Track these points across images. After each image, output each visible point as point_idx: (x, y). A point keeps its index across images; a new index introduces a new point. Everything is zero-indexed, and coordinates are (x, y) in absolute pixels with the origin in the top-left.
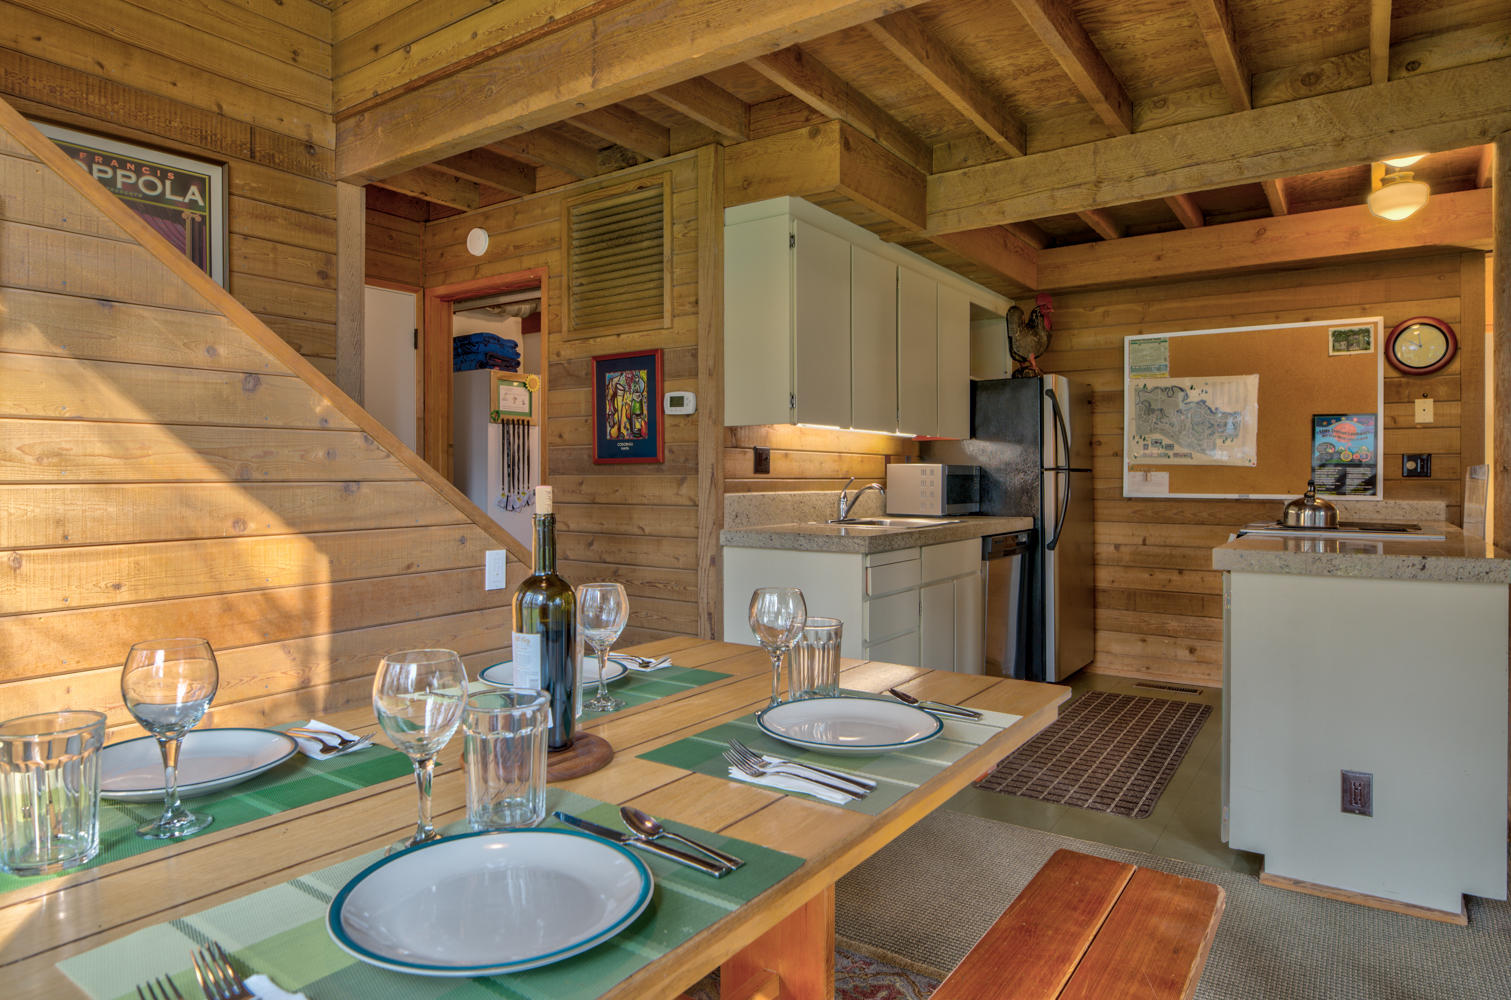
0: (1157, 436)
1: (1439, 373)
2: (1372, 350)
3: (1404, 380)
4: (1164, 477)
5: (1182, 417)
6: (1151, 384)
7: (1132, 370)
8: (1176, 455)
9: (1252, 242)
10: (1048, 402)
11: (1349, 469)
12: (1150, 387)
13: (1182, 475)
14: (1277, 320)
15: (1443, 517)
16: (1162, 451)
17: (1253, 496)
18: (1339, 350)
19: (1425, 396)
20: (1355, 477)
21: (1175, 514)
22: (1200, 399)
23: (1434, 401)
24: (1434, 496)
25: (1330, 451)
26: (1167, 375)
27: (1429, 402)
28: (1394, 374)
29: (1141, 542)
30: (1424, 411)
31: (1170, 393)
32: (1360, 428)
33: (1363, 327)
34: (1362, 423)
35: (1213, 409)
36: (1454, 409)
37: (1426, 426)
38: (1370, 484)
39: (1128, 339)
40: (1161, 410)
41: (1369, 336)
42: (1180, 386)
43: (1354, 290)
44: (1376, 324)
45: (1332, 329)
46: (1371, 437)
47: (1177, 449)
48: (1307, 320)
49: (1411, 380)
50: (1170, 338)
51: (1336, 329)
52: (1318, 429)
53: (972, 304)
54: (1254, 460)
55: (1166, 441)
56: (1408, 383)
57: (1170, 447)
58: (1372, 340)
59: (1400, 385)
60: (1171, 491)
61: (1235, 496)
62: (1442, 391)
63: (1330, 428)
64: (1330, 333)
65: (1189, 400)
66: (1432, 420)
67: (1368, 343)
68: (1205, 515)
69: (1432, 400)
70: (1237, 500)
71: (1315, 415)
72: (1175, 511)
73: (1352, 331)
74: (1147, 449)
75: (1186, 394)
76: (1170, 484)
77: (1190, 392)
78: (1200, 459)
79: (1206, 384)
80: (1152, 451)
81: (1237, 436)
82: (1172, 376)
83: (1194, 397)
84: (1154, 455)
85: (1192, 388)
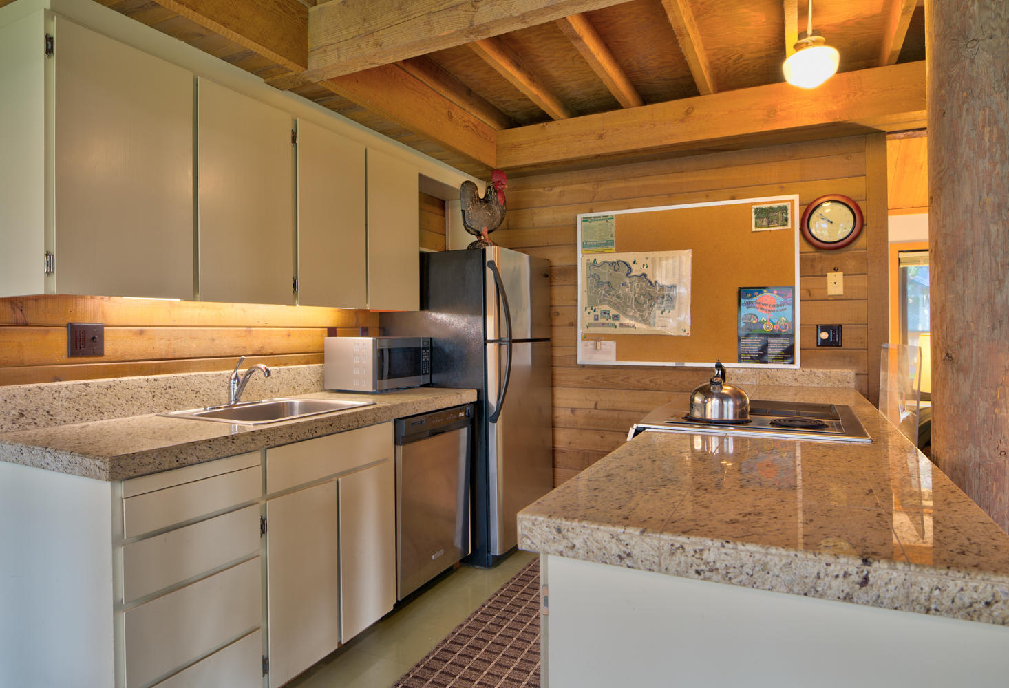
0: (606, 307)
1: (848, 248)
2: (789, 227)
3: (817, 254)
4: (611, 346)
5: (627, 290)
6: (601, 258)
7: (584, 246)
8: (621, 325)
9: (682, 120)
10: (490, 273)
11: (771, 339)
12: (599, 261)
13: (628, 343)
14: (708, 199)
15: (852, 385)
16: (610, 321)
17: (687, 364)
18: (761, 227)
19: (836, 270)
20: (776, 346)
21: (622, 380)
22: (642, 272)
23: (844, 275)
24: (844, 366)
25: (754, 322)
26: (614, 250)
27: (840, 275)
28: (808, 249)
29: (593, 407)
30: (835, 284)
31: (617, 267)
32: (779, 299)
33: (782, 204)
34: (782, 295)
35: (653, 282)
36: (861, 282)
37: (837, 299)
38: (788, 354)
39: (580, 217)
40: (609, 283)
41: (787, 214)
42: (625, 261)
43: (773, 170)
44: (792, 201)
45: (755, 207)
46: (789, 308)
47: (623, 319)
48: (733, 198)
49: (824, 255)
50: (616, 215)
51: (758, 206)
52: (743, 301)
53: (421, 177)
54: (688, 330)
55: (613, 312)
56: (821, 257)
57: (616, 318)
58: (789, 216)
59: (813, 260)
60: (617, 360)
61: (673, 364)
62: (851, 265)
63: (754, 300)
64: (753, 210)
65: (632, 274)
66: (842, 293)
67: (786, 220)
68: (647, 381)
69: (842, 274)
70: (674, 368)
71: (740, 288)
72: (621, 378)
73: (771, 208)
74: (597, 319)
75: (630, 268)
76: (617, 353)
77: (633, 266)
78: (641, 328)
79: (647, 259)
80: (601, 320)
81: (673, 307)
82: (618, 251)
83: (636, 270)
84: (603, 325)
85: (634, 263)
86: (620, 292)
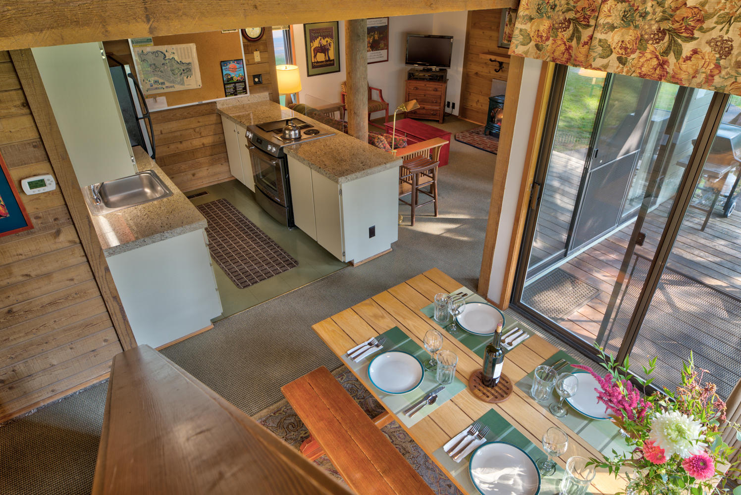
0: (156, 79)
1: (261, 40)
2: (237, 30)
3: (249, 43)
4: (163, 99)
5: (166, 67)
6: (146, 50)
7: (133, 43)
8: (167, 87)
11: (237, 84)
12: (145, 52)
13: (172, 96)
15: (268, 99)
16: (160, 86)
17: (204, 102)
18: (225, 30)
19: (256, 50)
20: (240, 86)
21: (173, 116)
22: (172, 57)
23: (260, 52)
24: (265, 91)
25: (229, 77)
26: (153, 45)
27: (258, 52)
28: (246, 41)
29: (160, 133)
30: (257, 57)
31: (157, 55)
32: (238, 66)
34: (238, 64)
35: (179, 62)
36: (266, 55)
37: (258, 63)
38: (244, 90)
40: (154, 64)
42: (161, 51)
46: (242, 69)
47: (167, 84)
49: (252, 44)
52: (223, 68)
54: (201, 86)
55: (161, 81)
56: (250, 45)
57: (163, 83)
59: (248, 46)
60: (168, 106)
61: (197, 103)
62: (262, 47)
63: (227, 67)
65: (167, 58)
66: (260, 60)
68: (185, 114)
70: (198, 105)
71: (221, 62)
72: (172, 115)
74: (152, 86)
75: (165, 54)
76: (167, 102)
77: (166, 54)
78: (178, 88)
79: (173, 49)
80: (155, 86)
81: (192, 74)
82: (155, 44)
83: (169, 56)
84: (156, 88)
85: (166, 51)
86: (162, 69)
